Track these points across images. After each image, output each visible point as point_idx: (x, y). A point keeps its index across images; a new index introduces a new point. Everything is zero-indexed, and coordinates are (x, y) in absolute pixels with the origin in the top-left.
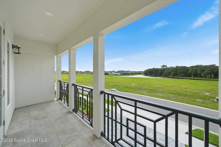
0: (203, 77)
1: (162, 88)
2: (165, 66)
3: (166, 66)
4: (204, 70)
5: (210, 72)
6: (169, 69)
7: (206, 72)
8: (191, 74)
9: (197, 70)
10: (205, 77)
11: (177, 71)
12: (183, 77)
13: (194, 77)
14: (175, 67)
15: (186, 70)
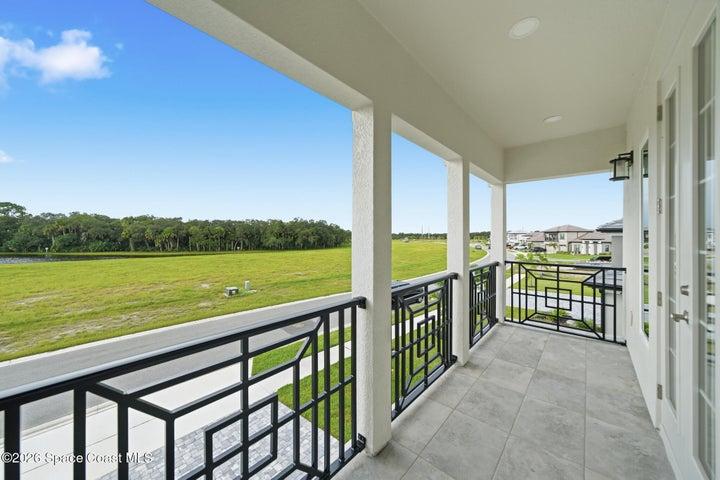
0: (158, 249)
1: (74, 300)
2: (14, 206)
3: (19, 209)
4: (162, 231)
5: (173, 235)
6: (38, 221)
7: (165, 235)
8: (126, 241)
9: (144, 230)
10: (164, 248)
11: (78, 231)
12: (104, 254)
13: (136, 250)
14: (68, 216)
15: (112, 228)
